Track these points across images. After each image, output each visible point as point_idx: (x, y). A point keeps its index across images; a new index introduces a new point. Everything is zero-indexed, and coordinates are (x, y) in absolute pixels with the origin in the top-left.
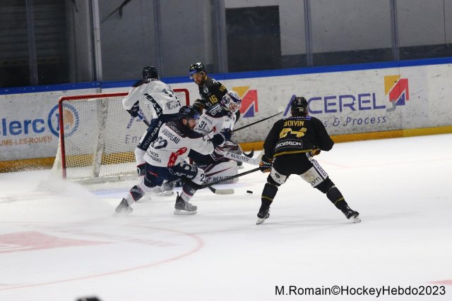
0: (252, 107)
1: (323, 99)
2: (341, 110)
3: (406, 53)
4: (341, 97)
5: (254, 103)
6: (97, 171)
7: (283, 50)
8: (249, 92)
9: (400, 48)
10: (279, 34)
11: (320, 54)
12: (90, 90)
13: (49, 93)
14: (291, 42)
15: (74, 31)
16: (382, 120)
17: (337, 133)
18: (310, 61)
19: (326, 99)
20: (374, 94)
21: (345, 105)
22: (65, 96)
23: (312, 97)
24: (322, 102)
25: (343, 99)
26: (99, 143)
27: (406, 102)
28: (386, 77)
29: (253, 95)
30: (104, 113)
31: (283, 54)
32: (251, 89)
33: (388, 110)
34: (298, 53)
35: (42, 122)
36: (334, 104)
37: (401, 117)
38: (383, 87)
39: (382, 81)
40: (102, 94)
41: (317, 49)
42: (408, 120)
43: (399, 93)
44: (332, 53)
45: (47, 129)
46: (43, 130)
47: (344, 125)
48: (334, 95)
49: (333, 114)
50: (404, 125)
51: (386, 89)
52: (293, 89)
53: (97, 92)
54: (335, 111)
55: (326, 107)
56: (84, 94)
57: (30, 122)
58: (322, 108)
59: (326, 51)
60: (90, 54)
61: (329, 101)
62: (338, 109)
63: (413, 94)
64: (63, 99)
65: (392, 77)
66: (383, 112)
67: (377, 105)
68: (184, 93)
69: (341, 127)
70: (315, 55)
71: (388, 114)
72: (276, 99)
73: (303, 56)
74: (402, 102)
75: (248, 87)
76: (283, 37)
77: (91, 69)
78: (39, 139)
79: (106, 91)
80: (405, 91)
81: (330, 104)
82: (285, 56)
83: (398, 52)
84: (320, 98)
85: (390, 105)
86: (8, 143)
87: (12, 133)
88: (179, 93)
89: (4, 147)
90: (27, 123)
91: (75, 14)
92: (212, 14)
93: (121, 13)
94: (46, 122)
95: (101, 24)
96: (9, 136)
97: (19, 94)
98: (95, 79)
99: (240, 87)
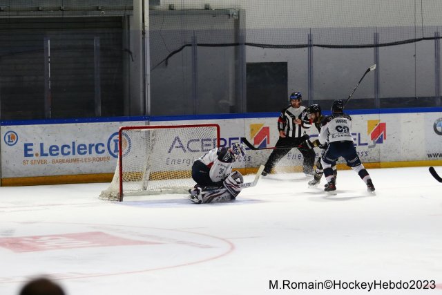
0: (265, 140)
3: (385, 103)
5: (266, 137)
6: (146, 185)
8: (264, 128)
9: (381, 99)
10: (286, 85)
11: (319, 101)
12: (140, 122)
13: (109, 123)
15: (129, 76)
16: (364, 154)
20: (359, 134)
22: (125, 126)
26: (148, 164)
27: (384, 141)
28: (369, 121)
29: (266, 131)
30: (153, 140)
32: (264, 126)
33: (370, 147)
35: (103, 145)
37: (379, 152)
38: (366, 129)
39: (367, 124)
40: (151, 125)
41: (317, 97)
42: (385, 155)
43: (379, 134)
44: (328, 100)
45: (107, 151)
46: (103, 151)
50: (382, 159)
51: (368, 129)
53: (146, 124)
56: (136, 126)
57: (93, 145)
60: (141, 94)
63: (389, 135)
64: (123, 129)
65: (374, 121)
66: (366, 148)
67: (361, 142)
68: (216, 127)
71: (370, 149)
73: (306, 102)
74: (380, 141)
75: (263, 125)
77: (142, 105)
78: (100, 159)
79: (153, 124)
80: (383, 133)
83: (379, 102)
85: (371, 143)
86: (75, 161)
87: (79, 153)
88: (212, 128)
89: (73, 164)
90: (91, 146)
91: (131, 63)
92: (236, 67)
93: (167, 64)
94: (106, 146)
95: (151, 71)
96: (77, 156)
97: (86, 124)
98: (144, 114)
99: (256, 125)
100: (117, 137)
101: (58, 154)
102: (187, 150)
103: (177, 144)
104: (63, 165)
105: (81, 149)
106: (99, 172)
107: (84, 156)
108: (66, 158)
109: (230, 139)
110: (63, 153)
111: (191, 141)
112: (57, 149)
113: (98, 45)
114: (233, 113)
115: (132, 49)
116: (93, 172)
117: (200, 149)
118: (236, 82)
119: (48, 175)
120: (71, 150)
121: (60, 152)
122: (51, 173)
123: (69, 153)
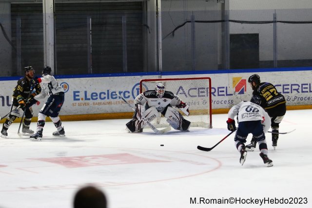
0: (243, 89)
1: (282, 86)
2: (291, 92)
4: (292, 85)
5: (244, 86)
6: (159, 121)
7: (260, 57)
10: (258, 49)
11: (281, 61)
12: (155, 76)
13: (133, 77)
14: (265, 53)
15: (147, 43)
17: (289, 104)
18: (276, 65)
19: (284, 85)
20: (310, 84)
21: (294, 90)
22: (144, 79)
23: (276, 84)
24: (282, 87)
25: (293, 86)
29: (244, 82)
31: (260, 60)
32: (243, 78)
34: (269, 60)
35: (129, 92)
36: (288, 89)
40: (162, 78)
41: (280, 58)
44: (288, 60)
45: (131, 96)
46: (129, 97)
47: (293, 101)
48: (288, 84)
49: (287, 94)
52: (266, 79)
53: (159, 77)
54: (288, 92)
55: (283, 90)
56: (152, 78)
57: (122, 92)
58: (281, 91)
60: (156, 56)
61: (285, 87)
64: (142, 81)
68: (208, 80)
69: (291, 101)
70: (278, 61)
73: (272, 62)
75: (241, 78)
77: (156, 65)
79: (164, 77)
81: (286, 89)
82: (262, 61)
84: (280, 85)
86: (109, 103)
87: (112, 98)
88: (205, 80)
89: (108, 105)
90: (120, 93)
91: (149, 35)
92: (223, 37)
93: (173, 35)
94: (131, 92)
95: (162, 40)
96: (111, 100)
97: (117, 77)
98: (158, 70)
99: (237, 78)
100: (138, 86)
101: (97, 98)
102: (188, 95)
103: (181, 91)
104: (101, 106)
105: (113, 95)
106: (126, 111)
107: (115, 100)
108: (103, 101)
109: (218, 88)
110: (101, 98)
111: (191, 89)
112: (97, 95)
113: (125, 22)
114: (221, 70)
115: (149, 25)
116: (122, 111)
117: (197, 95)
118: (223, 48)
119: (90, 113)
120: (106, 96)
121: (98, 97)
122: (92, 112)
123: (105, 98)
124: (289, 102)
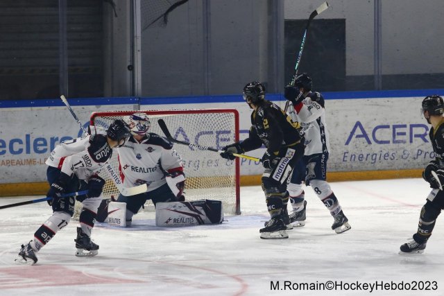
1: (391, 127)
2: (411, 141)
4: (412, 126)
7: (347, 69)
10: (344, 51)
12: (127, 106)
13: (80, 108)
14: (358, 61)
15: (112, 38)
17: (405, 167)
18: (378, 83)
19: (395, 127)
21: (416, 136)
22: (99, 112)
23: (379, 124)
24: (390, 131)
25: (414, 129)
31: (348, 74)
34: (365, 74)
36: (404, 134)
41: (386, 70)
44: (403, 75)
47: (414, 158)
48: (403, 124)
49: (402, 145)
52: (358, 114)
53: (134, 108)
54: (404, 142)
55: (394, 136)
57: (57, 139)
58: (390, 138)
59: (396, 72)
61: (398, 130)
62: (408, 140)
64: (96, 115)
68: (233, 114)
69: (411, 160)
70: (384, 77)
72: (337, 125)
73: (371, 77)
76: (349, 54)
77: (129, 82)
79: (145, 108)
81: (399, 134)
82: (350, 77)
84: (388, 127)
86: (31, 162)
87: (36, 151)
88: (227, 114)
89: (26, 167)
90: (53, 140)
91: (114, 19)
92: (270, 25)
93: (165, 21)
95: (143, 30)
96: (33, 155)
97: (47, 108)
98: (133, 94)
101: (4, 152)
103: (181, 138)
104: (12, 168)
107: (42, 156)
108: (16, 158)
110: (12, 151)
111: (198, 135)
112: (4, 145)
120: (24, 146)
121: (7, 149)
123: (21, 151)
124: (406, 161)
